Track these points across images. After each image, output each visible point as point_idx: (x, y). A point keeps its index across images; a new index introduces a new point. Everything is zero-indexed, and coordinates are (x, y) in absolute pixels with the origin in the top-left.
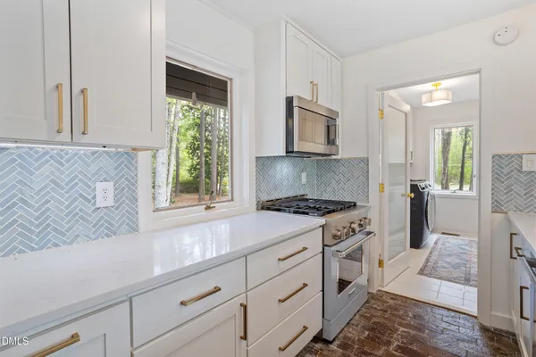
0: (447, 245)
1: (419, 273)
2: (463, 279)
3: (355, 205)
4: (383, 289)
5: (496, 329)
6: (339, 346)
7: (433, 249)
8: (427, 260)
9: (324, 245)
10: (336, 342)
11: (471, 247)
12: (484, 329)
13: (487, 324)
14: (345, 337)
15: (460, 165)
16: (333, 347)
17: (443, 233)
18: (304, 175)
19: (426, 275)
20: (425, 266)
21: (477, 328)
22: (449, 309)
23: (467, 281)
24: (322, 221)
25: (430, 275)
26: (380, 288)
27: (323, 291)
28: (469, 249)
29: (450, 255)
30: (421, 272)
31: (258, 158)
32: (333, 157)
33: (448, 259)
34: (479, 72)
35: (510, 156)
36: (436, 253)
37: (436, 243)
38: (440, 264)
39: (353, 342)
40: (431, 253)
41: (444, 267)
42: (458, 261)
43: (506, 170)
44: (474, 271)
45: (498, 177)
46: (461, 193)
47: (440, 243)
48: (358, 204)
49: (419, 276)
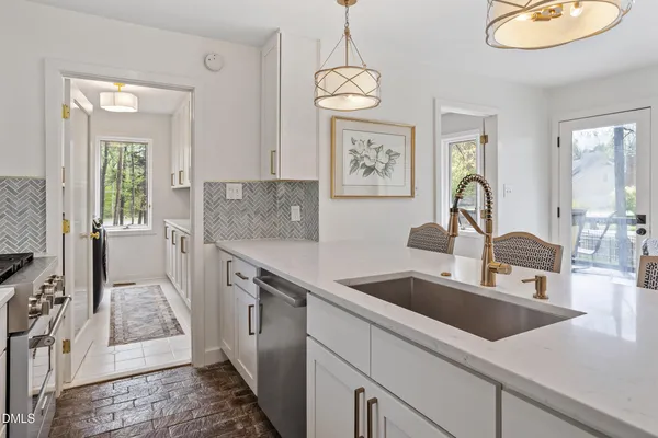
0: (127, 298)
1: (110, 345)
2: (162, 331)
3: (31, 259)
4: (74, 384)
5: (210, 367)
7: (112, 308)
8: (113, 325)
9: (10, 335)
11: (154, 293)
12: (201, 372)
13: (201, 366)
17: (115, 285)
19: (120, 343)
20: (113, 332)
21: (195, 373)
22: (162, 370)
23: (166, 332)
25: (124, 342)
26: (66, 386)
28: (152, 296)
29: (136, 310)
30: (113, 342)
33: (137, 315)
35: (217, 184)
36: (118, 312)
37: (112, 300)
38: (130, 323)
40: (112, 314)
41: (136, 326)
42: (148, 314)
43: (215, 198)
44: (168, 319)
45: (208, 205)
46: (132, 229)
47: (117, 298)
48: (35, 256)
49: (112, 348)
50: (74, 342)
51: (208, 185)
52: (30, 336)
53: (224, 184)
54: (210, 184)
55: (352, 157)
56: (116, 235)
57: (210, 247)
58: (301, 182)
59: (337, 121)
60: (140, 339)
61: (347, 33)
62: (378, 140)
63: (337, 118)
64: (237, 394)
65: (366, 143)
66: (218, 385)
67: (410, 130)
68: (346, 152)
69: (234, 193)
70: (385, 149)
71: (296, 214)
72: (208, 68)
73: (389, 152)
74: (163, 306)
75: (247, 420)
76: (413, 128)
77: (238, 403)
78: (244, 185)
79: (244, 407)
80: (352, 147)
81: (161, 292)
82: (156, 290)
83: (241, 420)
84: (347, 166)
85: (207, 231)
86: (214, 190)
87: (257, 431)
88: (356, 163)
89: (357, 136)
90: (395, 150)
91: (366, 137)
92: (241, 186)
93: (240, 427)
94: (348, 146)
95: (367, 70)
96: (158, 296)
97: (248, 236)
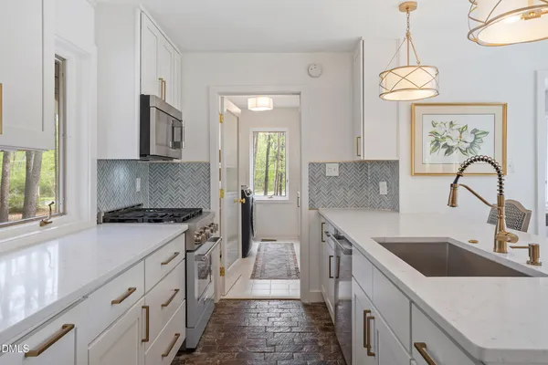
0: (268, 250)
1: (251, 278)
2: (286, 275)
3: (201, 212)
4: (225, 297)
5: (312, 304)
6: (202, 351)
7: (258, 255)
8: (256, 266)
9: (187, 251)
10: (198, 349)
11: (287, 249)
12: (306, 306)
13: (307, 302)
14: (205, 343)
15: (264, 169)
16: (197, 353)
17: (263, 240)
18: (138, 181)
19: (258, 278)
20: (255, 271)
21: (301, 306)
22: (280, 300)
23: (289, 276)
24: (185, 226)
25: (261, 278)
26: (222, 297)
27: (186, 298)
28: (285, 250)
29: (272, 259)
30: (253, 277)
31: (99, 161)
32: (175, 161)
33: (272, 262)
34: (299, 94)
35: (319, 164)
36: (261, 259)
37: (259, 250)
38: (266, 267)
39: (214, 344)
40: (256, 259)
41: (270, 269)
42: (279, 262)
43: (317, 175)
44: (293, 268)
45: (312, 180)
46: (275, 198)
47: (262, 248)
48: (204, 210)
49: (252, 281)
50: (227, 270)
51: (312, 164)
52: (196, 253)
53: (325, 164)
54: (313, 164)
55: (433, 139)
56: (261, 202)
57: (313, 212)
58: (388, 161)
59: (417, 107)
60: (270, 278)
61: (408, 36)
62: (460, 121)
63: (416, 105)
64: (326, 324)
65: (448, 125)
66: (314, 316)
67: (501, 108)
68: (426, 134)
69: (332, 171)
70: (470, 129)
71: (383, 188)
72: (310, 75)
73: (474, 131)
74: (291, 259)
75: (327, 342)
76: (505, 106)
77: (325, 329)
78: (340, 165)
79: (328, 333)
80: (432, 129)
81: (292, 248)
82: (289, 247)
83: (322, 340)
84: (428, 146)
85: (311, 200)
86: (316, 169)
87: (332, 349)
88: (437, 143)
89: (438, 119)
90: (481, 129)
91: (448, 119)
92: (337, 165)
93: (320, 344)
94: (429, 129)
95: (420, 67)
96: (290, 251)
97: (344, 205)
